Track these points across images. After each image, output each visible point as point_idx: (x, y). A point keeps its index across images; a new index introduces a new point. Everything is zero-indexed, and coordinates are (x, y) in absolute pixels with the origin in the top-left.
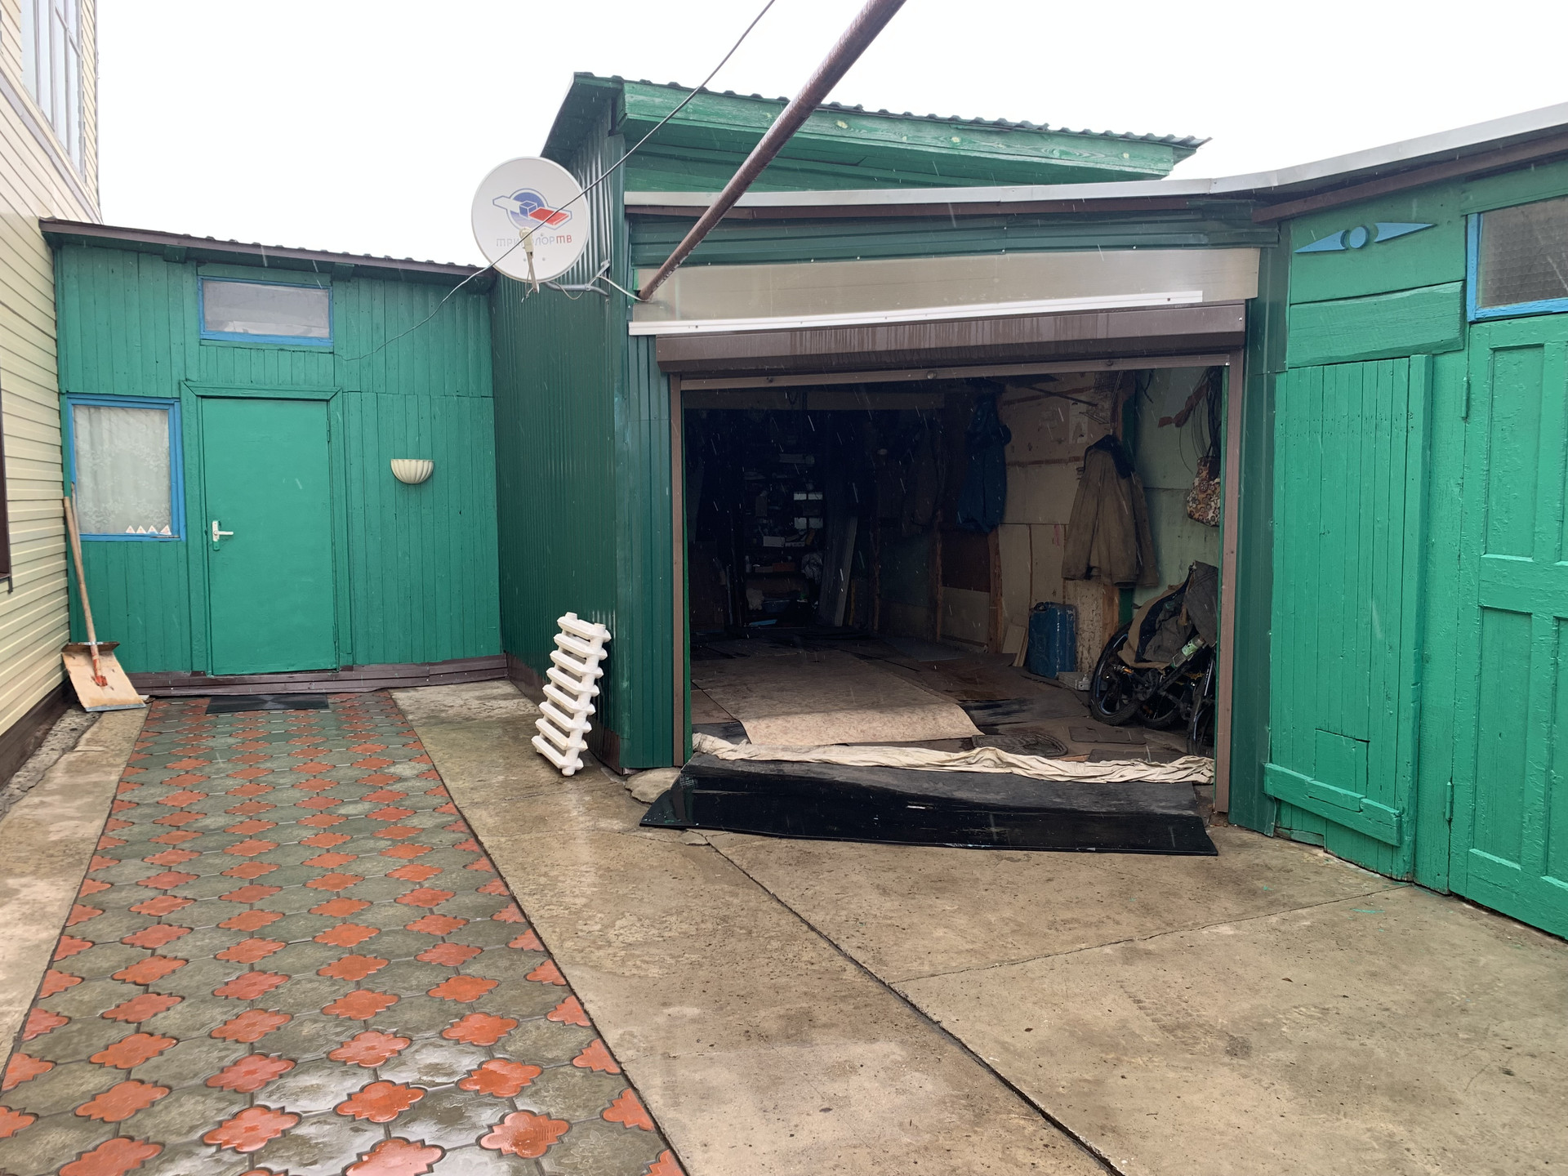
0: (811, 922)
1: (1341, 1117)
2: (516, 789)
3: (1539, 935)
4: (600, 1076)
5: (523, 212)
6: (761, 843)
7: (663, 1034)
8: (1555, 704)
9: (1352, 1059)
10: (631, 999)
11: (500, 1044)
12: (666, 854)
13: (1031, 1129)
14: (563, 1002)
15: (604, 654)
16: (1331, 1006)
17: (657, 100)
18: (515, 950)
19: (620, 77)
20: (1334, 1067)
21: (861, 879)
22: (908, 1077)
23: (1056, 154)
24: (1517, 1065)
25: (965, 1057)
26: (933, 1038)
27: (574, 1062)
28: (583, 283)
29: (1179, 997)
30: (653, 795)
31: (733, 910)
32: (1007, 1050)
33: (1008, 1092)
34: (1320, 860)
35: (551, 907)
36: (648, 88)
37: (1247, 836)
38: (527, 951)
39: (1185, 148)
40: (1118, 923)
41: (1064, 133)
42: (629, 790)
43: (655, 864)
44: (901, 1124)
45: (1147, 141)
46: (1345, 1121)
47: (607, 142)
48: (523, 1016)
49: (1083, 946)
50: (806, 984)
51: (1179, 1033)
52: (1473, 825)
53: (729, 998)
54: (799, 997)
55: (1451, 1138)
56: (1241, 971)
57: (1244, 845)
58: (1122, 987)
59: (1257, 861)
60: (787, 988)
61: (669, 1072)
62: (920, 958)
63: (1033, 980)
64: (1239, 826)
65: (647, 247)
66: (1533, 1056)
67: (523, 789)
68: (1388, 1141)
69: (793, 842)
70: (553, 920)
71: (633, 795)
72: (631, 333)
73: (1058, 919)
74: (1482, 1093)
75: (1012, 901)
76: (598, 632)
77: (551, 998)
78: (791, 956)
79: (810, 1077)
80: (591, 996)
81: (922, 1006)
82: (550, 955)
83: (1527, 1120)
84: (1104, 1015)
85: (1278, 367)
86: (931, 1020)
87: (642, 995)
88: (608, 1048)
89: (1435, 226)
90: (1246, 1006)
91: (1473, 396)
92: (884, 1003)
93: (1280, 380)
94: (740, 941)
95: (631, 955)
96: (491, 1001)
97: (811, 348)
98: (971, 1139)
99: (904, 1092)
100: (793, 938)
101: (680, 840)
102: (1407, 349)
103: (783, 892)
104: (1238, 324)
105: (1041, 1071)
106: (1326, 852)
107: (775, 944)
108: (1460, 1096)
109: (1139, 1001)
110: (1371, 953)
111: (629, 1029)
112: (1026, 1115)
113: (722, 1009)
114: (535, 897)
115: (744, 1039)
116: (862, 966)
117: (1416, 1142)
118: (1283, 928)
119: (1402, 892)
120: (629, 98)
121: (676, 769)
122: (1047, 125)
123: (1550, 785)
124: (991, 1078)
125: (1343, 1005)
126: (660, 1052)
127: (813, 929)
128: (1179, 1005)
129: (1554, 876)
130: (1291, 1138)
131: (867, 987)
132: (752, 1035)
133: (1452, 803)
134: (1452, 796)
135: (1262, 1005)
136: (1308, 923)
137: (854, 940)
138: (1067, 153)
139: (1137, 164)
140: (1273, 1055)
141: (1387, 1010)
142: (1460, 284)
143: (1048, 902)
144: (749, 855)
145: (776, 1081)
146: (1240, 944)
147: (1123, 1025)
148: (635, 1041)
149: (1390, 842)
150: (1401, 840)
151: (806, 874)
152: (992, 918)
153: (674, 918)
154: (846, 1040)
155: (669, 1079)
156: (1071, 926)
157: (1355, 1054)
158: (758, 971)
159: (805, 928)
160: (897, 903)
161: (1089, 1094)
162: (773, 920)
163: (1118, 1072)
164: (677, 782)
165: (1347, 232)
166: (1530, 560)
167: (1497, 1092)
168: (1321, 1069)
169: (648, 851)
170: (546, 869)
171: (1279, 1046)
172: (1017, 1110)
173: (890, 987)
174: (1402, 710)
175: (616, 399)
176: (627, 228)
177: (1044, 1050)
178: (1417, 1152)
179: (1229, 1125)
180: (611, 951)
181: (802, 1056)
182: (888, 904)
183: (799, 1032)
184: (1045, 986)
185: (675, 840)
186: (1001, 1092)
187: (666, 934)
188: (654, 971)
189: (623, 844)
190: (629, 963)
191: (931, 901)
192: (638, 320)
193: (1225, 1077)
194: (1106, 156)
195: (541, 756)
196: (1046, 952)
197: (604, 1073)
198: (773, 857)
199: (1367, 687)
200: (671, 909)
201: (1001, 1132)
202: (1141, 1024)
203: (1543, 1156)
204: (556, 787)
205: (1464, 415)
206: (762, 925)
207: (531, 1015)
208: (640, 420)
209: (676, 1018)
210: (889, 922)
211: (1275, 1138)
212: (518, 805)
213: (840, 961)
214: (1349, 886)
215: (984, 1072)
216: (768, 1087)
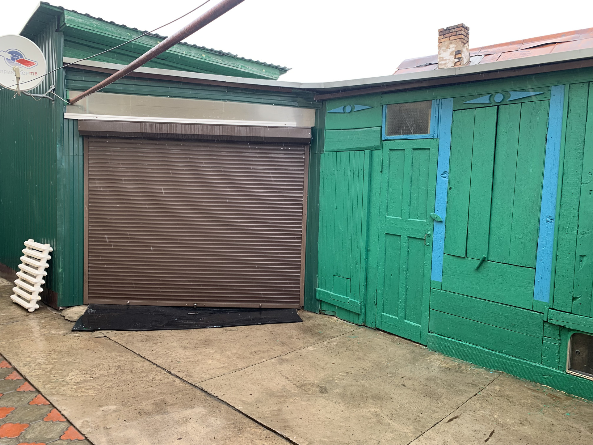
0: (157, 364)
1: (360, 408)
2: (5, 319)
3: (403, 339)
4: (76, 442)
5: (13, 59)
6: (129, 334)
7: (102, 419)
8: (408, 264)
9: (359, 389)
10: (83, 406)
11: (22, 435)
12: (87, 342)
13: (259, 432)
14: (50, 412)
15: (50, 257)
16: (349, 371)
17: (80, 20)
18: (21, 392)
19: (62, 7)
20: (354, 392)
21: (174, 344)
22: (210, 420)
23: (240, 66)
24: (407, 383)
25: (230, 408)
26: (216, 403)
27: (61, 438)
28: (43, 93)
29: (300, 375)
30: (76, 317)
31: (122, 362)
32: (244, 403)
33: (248, 419)
34: (335, 321)
35: (35, 371)
36: (76, 14)
37: (311, 314)
38: (27, 392)
39: (283, 70)
40: (274, 350)
41: (243, 59)
42: (63, 316)
43: (82, 347)
44: (211, 439)
45: (270, 66)
46: (361, 410)
47: (55, 34)
48: (31, 421)
49: (264, 360)
50: (160, 389)
51: (303, 388)
52: (383, 305)
53: (128, 399)
54: (159, 395)
55: (393, 410)
56: (318, 363)
57: (310, 318)
58: (280, 374)
59: (315, 323)
60: (152, 392)
61: (108, 435)
62: (204, 373)
63: (249, 375)
64: (307, 311)
65: (74, 81)
66: (410, 379)
67: (9, 319)
68: (375, 415)
69: (143, 332)
70: (38, 377)
71: (66, 318)
72: (65, 118)
73: (253, 351)
74: (398, 393)
75: (235, 346)
76: (47, 248)
77: (44, 411)
78: (151, 378)
79: (170, 426)
80: (64, 408)
81: (209, 391)
82: (39, 392)
83: (413, 400)
84: (276, 385)
85: (321, 152)
86: (213, 396)
87: (89, 404)
88: (77, 429)
89: (373, 107)
90: (323, 375)
91: (384, 165)
92: (194, 392)
93: (322, 155)
94: (128, 375)
95: (79, 387)
96: (13, 417)
97: (149, 130)
98: (238, 440)
99: (209, 426)
100: (150, 371)
101: (92, 336)
102: (363, 148)
103: (142, 353)
104: (308, 135)
105: (259, 409)
106: (337, 318)
107: (144, 374)
108: (392, 396)
109: (287, 378)
110: (357, 351)
111: (86, 419)
112: (257, 427)
113: (126, 404)
114: (26, 367)
115: (139, 415)
116: (182, 379)
117: (383, 413)
118: (328, 346)
119: (362, 330)
120: (66, 17)
121: (84, 306)
122: (237, 55)
123: (406, 291)
124: (241, 415)
125: (352, 370)
126: (102, 427)
127: (159, 366)
128: (301, 377)
129: (408, 320)
130: (347, 419)
131: (186, 387)
132: (142, 413)
133: (377, 298)
134: (377, 296)
135: (327, 374)
136: (336, 343)
137: (176, 369)
138: (244, 67)
139: (267, 74)
140: (335, 391)
141: (366, 370)
142: (380, 127)
143: (248, 345)
144: (124, 339)
145: (157, 431)
146: (316, 353)
147: (284, 387)
148: (89, 424)
149: (358, 313)
150: (361, 312)
151: (151, 345)
152: (229, 353)
153: (96, 369)
154: (182, 409)
155: (109, 438)
156: (258, 353)
157: (359, 386)
158: (139, 387)
159: (155, 366)
160: (191, 352)
161: (278, 415)
162: (140, 364)
163: (286, 405)
164: (86, 312)
165: (345, 107)
166: (400, 218)
167: (403, 393)
168: (351, 393)
169: (78, 342)
170: (29, 354)
171: (336, 387)
172: (253, 426)
173: (194, 385)
174: (361, 268)
175: (58, 146)
176: (64, 72)
177: (258, 401)
178: (384, 417)
179: (327, 418)
180: (69, 386)
181: (165, 418)
182: (188, 353)
183: (162, 409)
184: (253, 377)
185: (90, 336)
186: (246, 420)
187: (94, 376)
188: (92, 393)
189: (65, 339)
190: (79, 391)
191: (204, 350)
192: (68, 112)
193: (321, 401)
194: (257, 70)
195: (16, 304)
196: (251, 364)
197: (77, 441)
198: (135, 339)
199: (350, 260)
200: (94, 365)
201: (249, 435)
202: (290, 386)
203: (420, 411)
204: (26, 317)
205: (381, 171)
206: (136, 367)
207: (35, 420)
208: (69, 155)
209: (106, 411)
210: (189, 360)
211: (342, 420)
212: (8, 326)
213: (172, 378)
214: (346, 329)
215: (237, 413)
216: (153, 434)
